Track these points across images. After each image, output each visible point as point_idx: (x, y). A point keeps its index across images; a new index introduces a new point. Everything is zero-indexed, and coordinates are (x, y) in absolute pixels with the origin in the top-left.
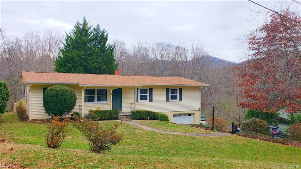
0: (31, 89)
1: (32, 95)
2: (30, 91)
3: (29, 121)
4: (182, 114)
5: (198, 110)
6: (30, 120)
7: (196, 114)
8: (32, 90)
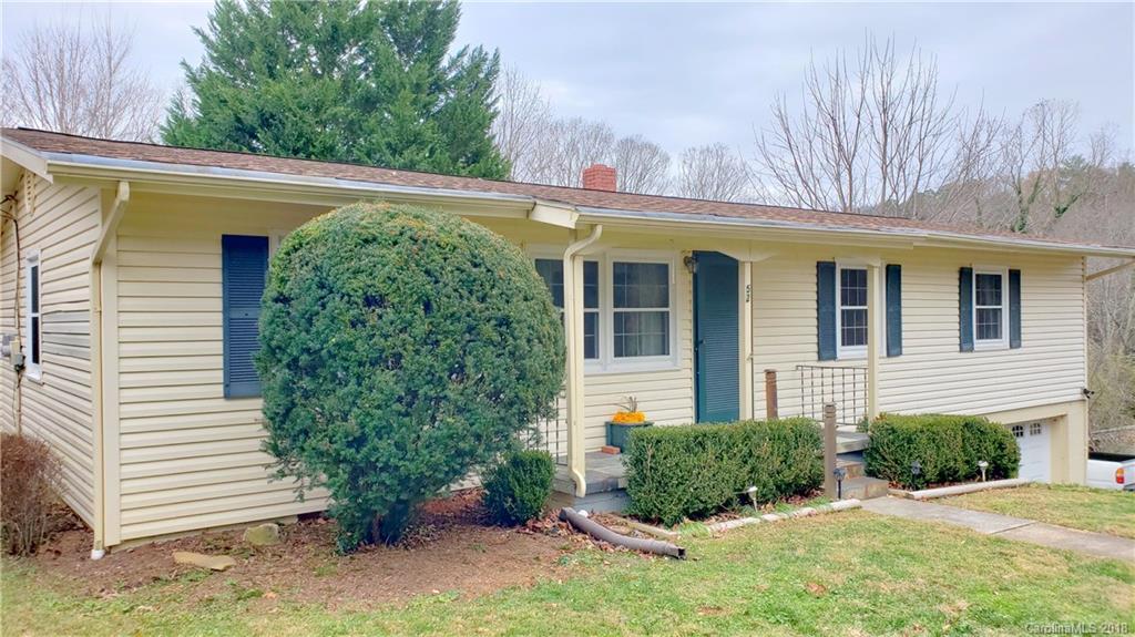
0: (111, 250)
1: (127, 304)
2: (98, 264)
3: (96, 554)
4: (1024, 423)
5: (1079, 397)
6: (109, 550)
7: (1070, 418)
8: (126, 258)
